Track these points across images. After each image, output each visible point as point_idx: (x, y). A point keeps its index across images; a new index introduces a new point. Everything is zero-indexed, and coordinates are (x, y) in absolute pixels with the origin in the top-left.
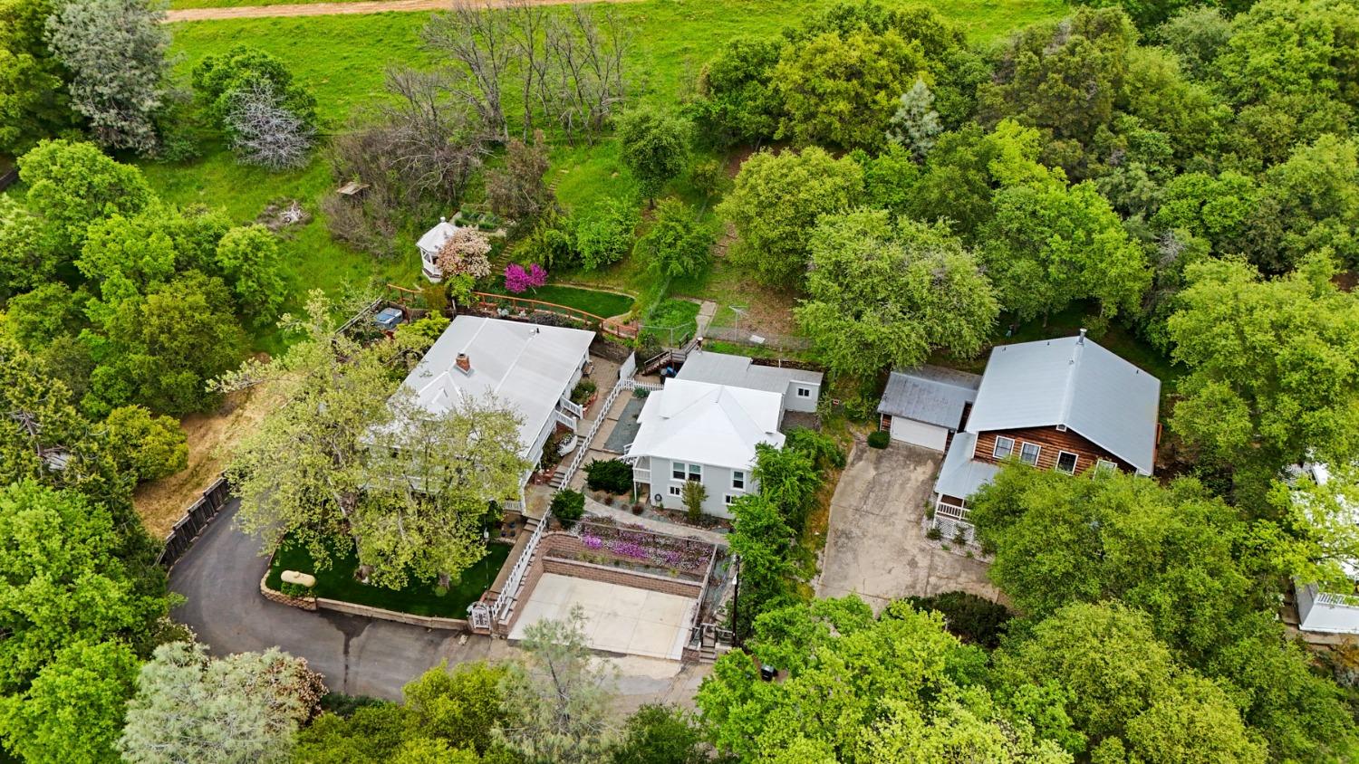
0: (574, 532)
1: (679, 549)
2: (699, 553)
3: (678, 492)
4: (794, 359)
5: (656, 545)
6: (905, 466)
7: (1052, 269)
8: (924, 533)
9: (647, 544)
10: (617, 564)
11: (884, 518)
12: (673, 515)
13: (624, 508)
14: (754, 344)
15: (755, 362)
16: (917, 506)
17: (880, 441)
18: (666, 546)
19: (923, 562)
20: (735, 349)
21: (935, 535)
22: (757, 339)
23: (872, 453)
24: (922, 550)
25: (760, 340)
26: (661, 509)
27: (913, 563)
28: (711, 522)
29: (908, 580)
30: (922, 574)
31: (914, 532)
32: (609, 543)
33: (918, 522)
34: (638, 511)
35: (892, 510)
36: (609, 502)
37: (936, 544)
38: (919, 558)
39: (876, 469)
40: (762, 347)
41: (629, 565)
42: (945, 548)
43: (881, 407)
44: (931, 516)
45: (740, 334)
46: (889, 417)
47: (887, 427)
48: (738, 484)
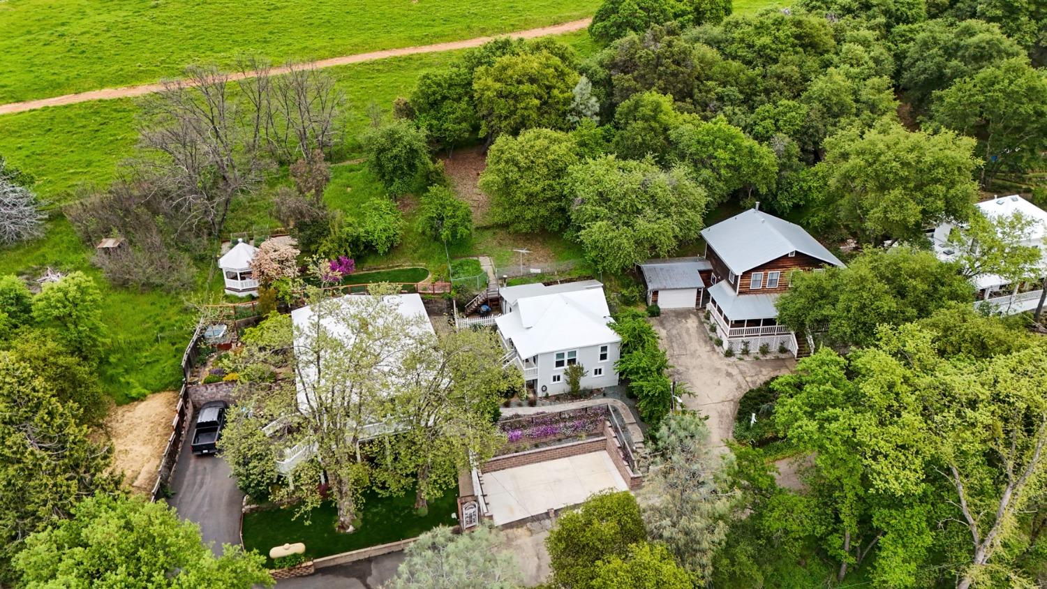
1: (581, 417)
2: (596, 415)
3: (559, 379)
4: (568, 277)
5: (564, 420)
6: (679, 322)
7: (723, 172)
8: (722, 355)
9: (557, 421)
10: (537, 446)
11: (692, 355)
12: (558, 398)
13: (520, 405)
14: (536, 275)
15: (547, 284)
16: (706, 342)
17: (655, 312)
18: (571, 418)
19: (735, 371)
20: (526, 279)
21: (729, 354)
22: (535, 270)
23: (655, 320)
24: (729, 365)
25: (539, 271)
26: (547, 397)
27: (729, 375)
28: (588, 394)
29: (734, 385)
30: (740, 378)
31: (715, 357)
32: (527, 432)
33: (714, 350)
34: (532, 404)
35: (693, 349)
36: (508, 405)
37: (733, 359)
38: (730, 370)
39: (664, 328)
40: (542, 274)
41: (546, 444)
42: (741, 359)
43: (651, 287)
44: (720, 343)
45: (522, 270)
46: (656, 293)
47: (655, 301)
48: (603, 357)
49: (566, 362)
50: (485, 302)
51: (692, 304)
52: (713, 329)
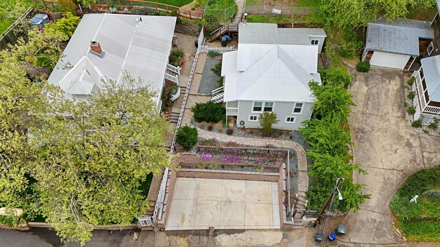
0: (193, 152)
1: (263, 155)
2: (276, 156)
3: (255, 119)
4: (301, 22)
5: (248, 154)
6: (383, 81)
8: (410, 124)
9: (242, 154)
10: (223, 167)
11: (382, 117)
12: (252, 132)
13: (220, 131)
14: (276, 15)
15: (280, 26)
16: (400, 107)
17: (364, 68)
18: (254, 154)
19: (415, 143)
20: (265, 18)
21: (417, 124)
22: (276, 11)
23: (361, 76)
24: (412, 135)
25: (279, 12)
26: (244, 129)
27: (409, 145)
28: (278, 134)
29: (410, 156)
30: (418, 151)
31: (402, 124)
32: (217, 157)
33: (404, 117)
34: (230, 132)
35: (385, 111)
36: (210, 129)
37: (419, 130)
38: (411, 140)
39: (367, 85)
40: (281, 16)
41: (231, 167)
42: (426, 132)
43: (369, 46)
44: (412, 112)
45: (265, 9)
46: (371, 52)
47: (368, 59)
48: (297, 110)
49: (263, 109)
50: (226, 33)
51: (402, 67)
52: (411, 96)
